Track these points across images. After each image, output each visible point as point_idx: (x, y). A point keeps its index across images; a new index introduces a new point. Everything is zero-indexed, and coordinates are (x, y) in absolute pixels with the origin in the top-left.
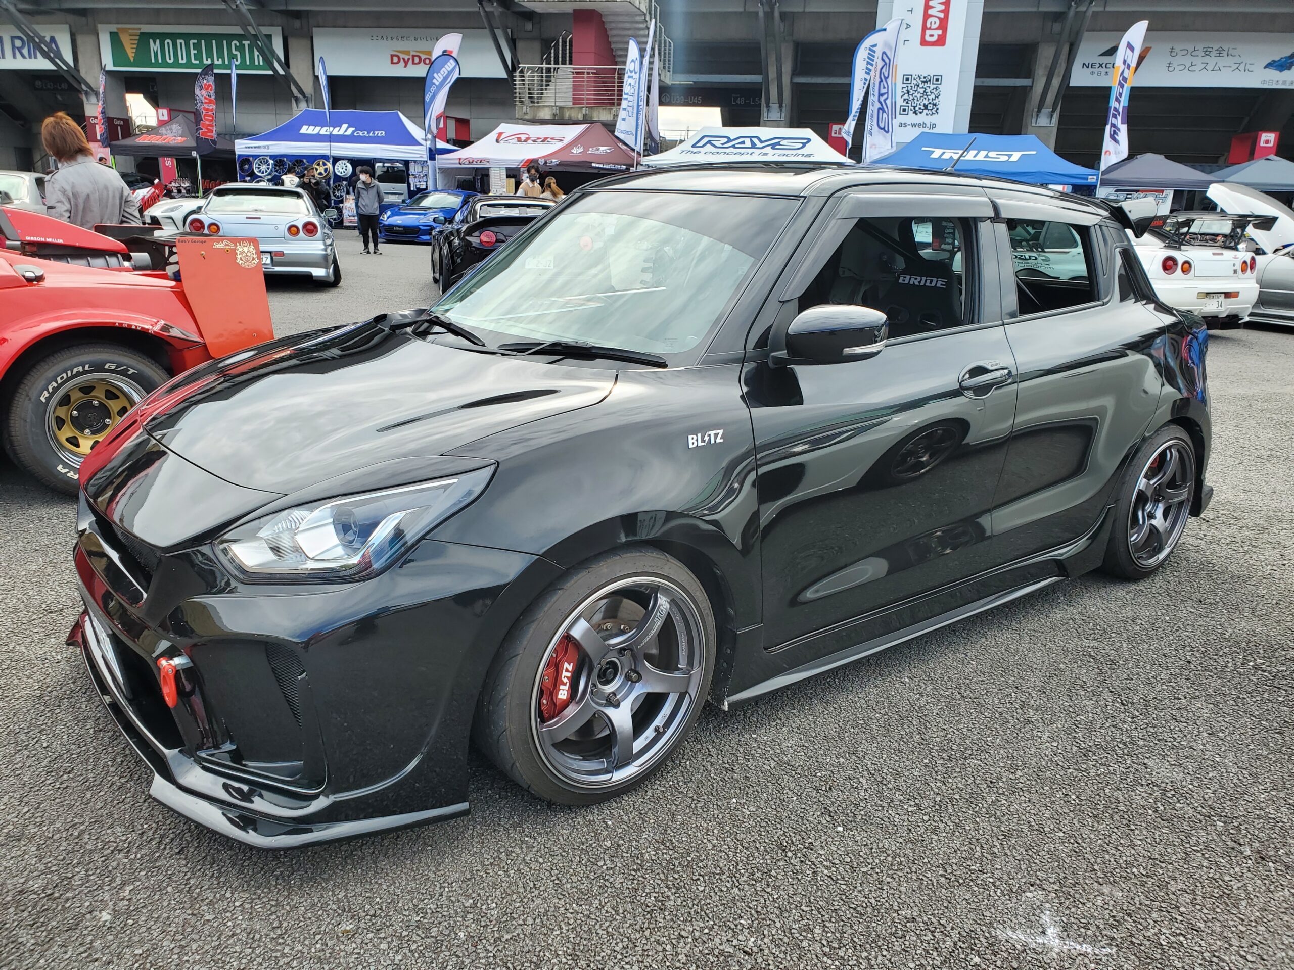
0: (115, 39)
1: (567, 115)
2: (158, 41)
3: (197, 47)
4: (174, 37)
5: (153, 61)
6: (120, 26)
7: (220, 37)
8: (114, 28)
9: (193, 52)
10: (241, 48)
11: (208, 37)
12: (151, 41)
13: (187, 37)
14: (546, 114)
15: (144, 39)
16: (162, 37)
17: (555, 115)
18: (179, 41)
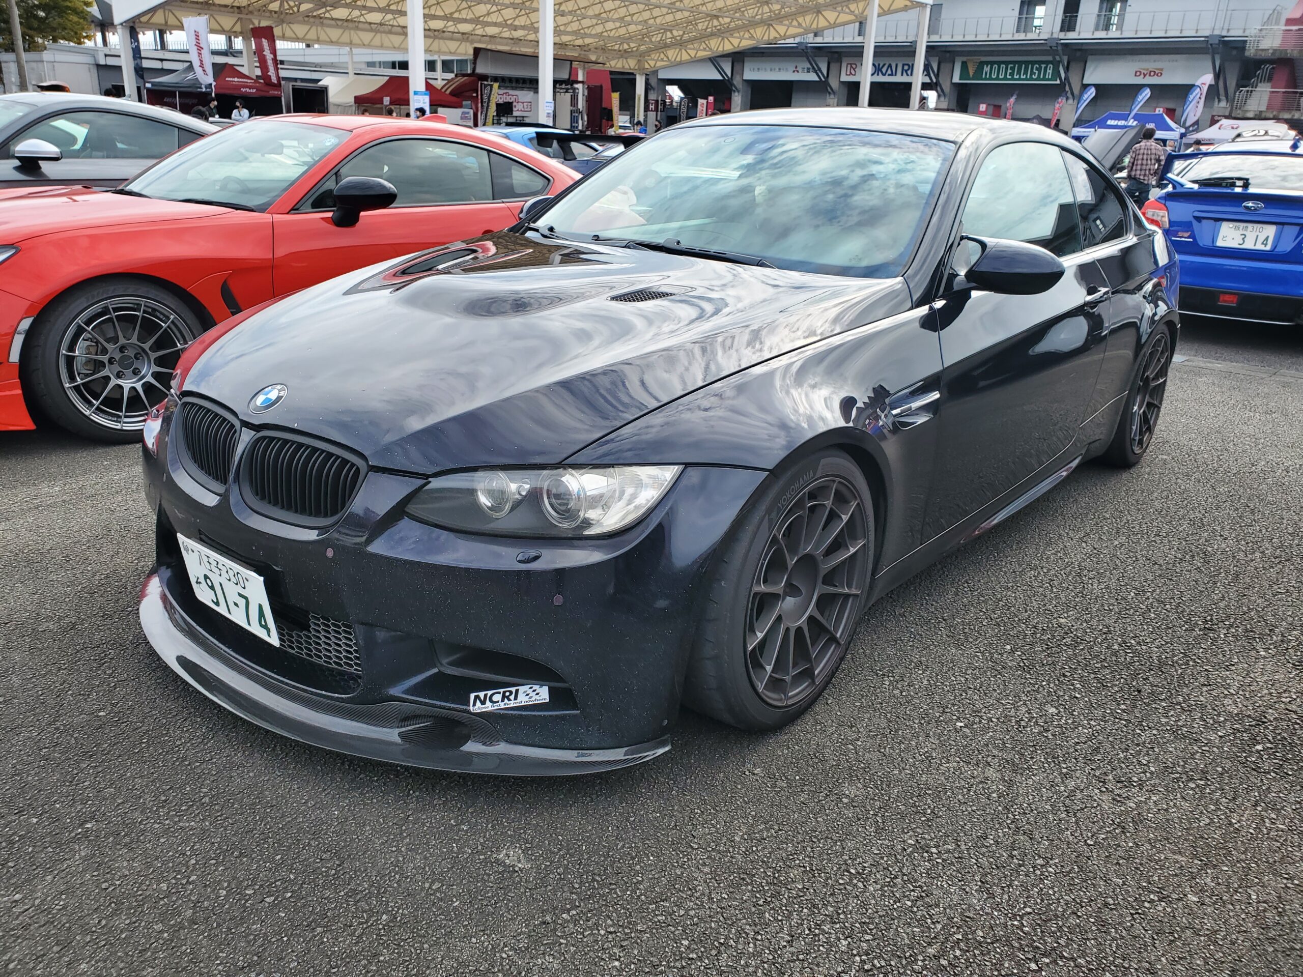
0: (964, 66)
1: (1263, 115)
2: (989, 66)
3: (1013, 69)
4: (999, 63)
5: (984, 76)
6: (969, 58)
7: (1027, 63)
8: (965, 59)
9: (1009, 71)
10: (1039, 70)
11: (1020, 63)
12: (985, 66)
13: (1007, 63)
14: (1251, 115)
15: (982, 64)
16: (992, 63)
17: (1256, 115)
18: (1002, 66)
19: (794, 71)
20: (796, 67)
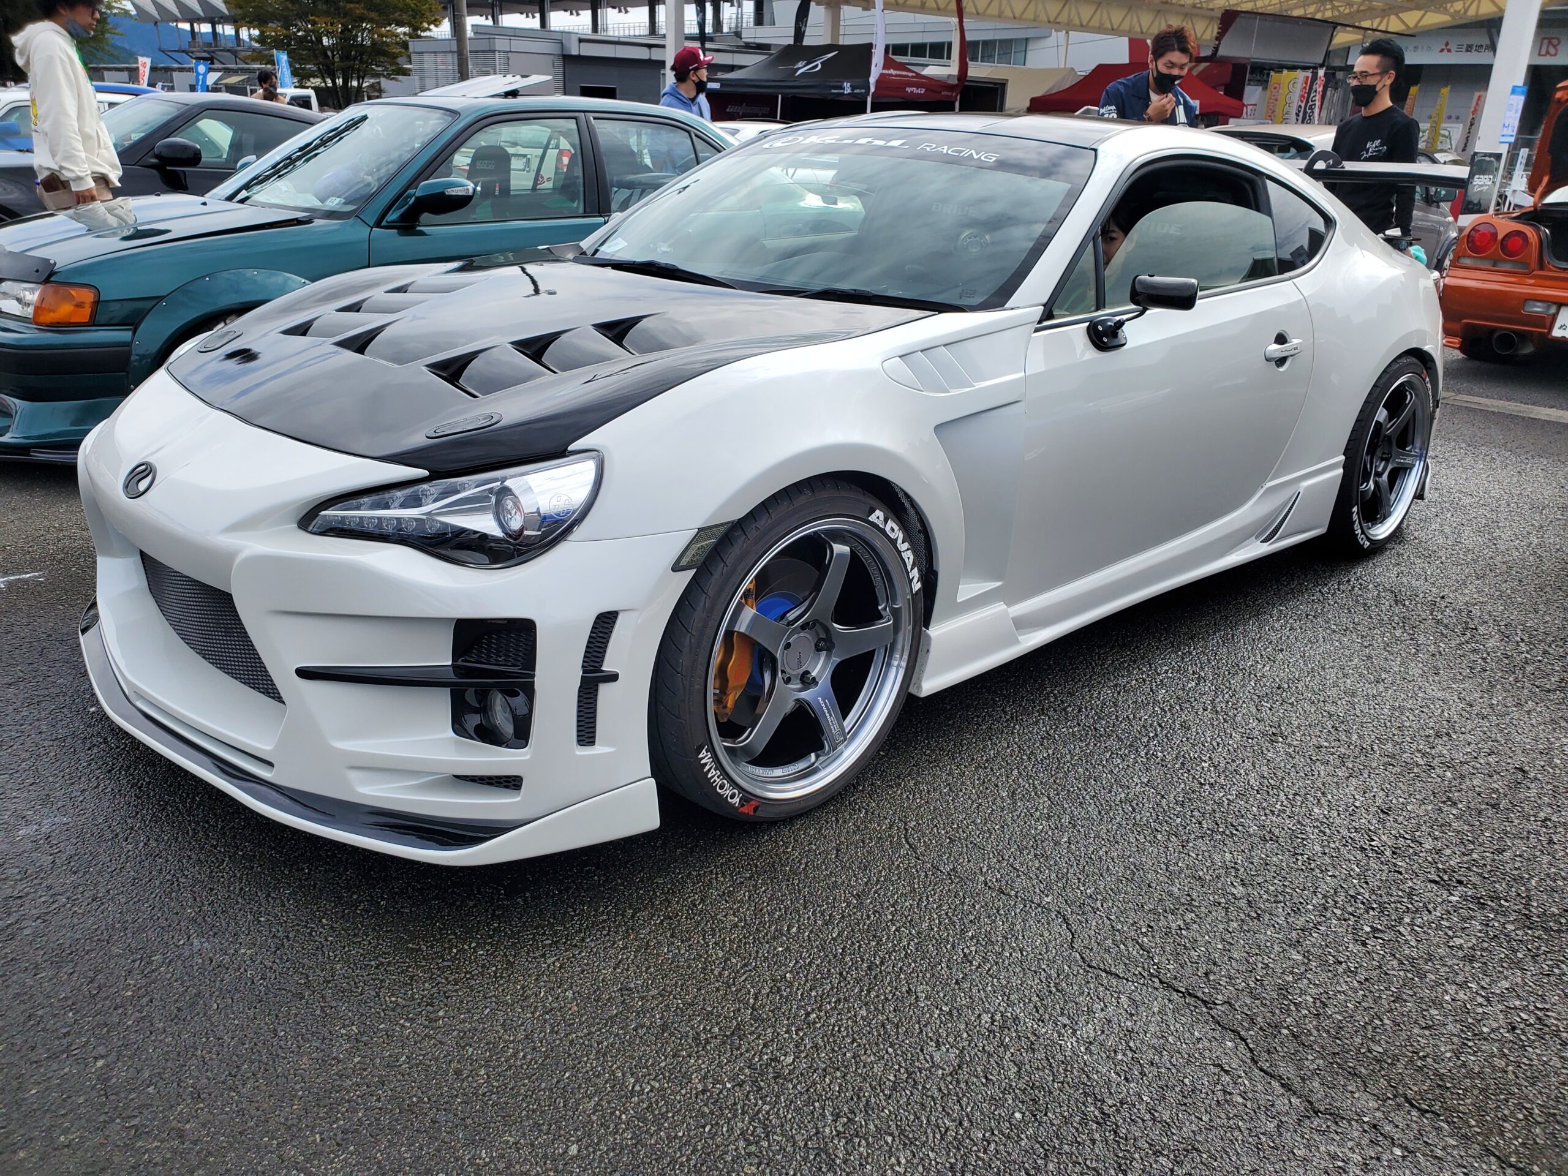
19: (1442, 50)
20: (1447, 44)
